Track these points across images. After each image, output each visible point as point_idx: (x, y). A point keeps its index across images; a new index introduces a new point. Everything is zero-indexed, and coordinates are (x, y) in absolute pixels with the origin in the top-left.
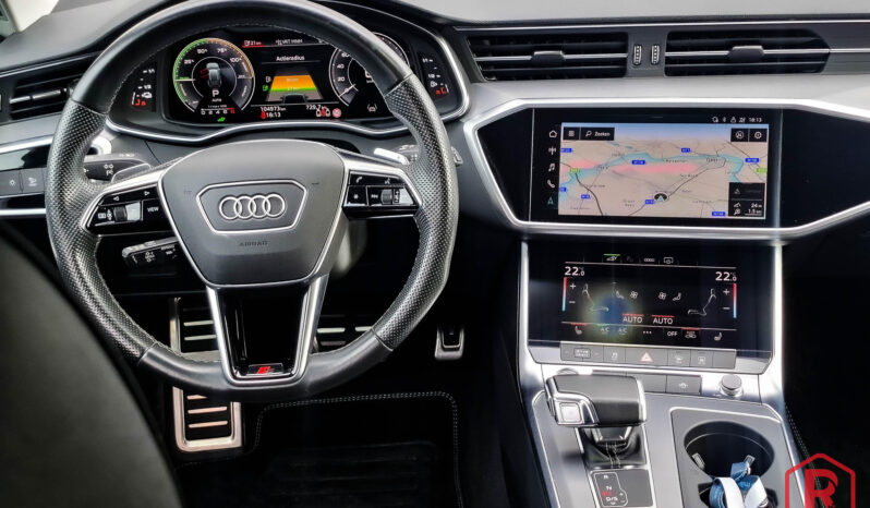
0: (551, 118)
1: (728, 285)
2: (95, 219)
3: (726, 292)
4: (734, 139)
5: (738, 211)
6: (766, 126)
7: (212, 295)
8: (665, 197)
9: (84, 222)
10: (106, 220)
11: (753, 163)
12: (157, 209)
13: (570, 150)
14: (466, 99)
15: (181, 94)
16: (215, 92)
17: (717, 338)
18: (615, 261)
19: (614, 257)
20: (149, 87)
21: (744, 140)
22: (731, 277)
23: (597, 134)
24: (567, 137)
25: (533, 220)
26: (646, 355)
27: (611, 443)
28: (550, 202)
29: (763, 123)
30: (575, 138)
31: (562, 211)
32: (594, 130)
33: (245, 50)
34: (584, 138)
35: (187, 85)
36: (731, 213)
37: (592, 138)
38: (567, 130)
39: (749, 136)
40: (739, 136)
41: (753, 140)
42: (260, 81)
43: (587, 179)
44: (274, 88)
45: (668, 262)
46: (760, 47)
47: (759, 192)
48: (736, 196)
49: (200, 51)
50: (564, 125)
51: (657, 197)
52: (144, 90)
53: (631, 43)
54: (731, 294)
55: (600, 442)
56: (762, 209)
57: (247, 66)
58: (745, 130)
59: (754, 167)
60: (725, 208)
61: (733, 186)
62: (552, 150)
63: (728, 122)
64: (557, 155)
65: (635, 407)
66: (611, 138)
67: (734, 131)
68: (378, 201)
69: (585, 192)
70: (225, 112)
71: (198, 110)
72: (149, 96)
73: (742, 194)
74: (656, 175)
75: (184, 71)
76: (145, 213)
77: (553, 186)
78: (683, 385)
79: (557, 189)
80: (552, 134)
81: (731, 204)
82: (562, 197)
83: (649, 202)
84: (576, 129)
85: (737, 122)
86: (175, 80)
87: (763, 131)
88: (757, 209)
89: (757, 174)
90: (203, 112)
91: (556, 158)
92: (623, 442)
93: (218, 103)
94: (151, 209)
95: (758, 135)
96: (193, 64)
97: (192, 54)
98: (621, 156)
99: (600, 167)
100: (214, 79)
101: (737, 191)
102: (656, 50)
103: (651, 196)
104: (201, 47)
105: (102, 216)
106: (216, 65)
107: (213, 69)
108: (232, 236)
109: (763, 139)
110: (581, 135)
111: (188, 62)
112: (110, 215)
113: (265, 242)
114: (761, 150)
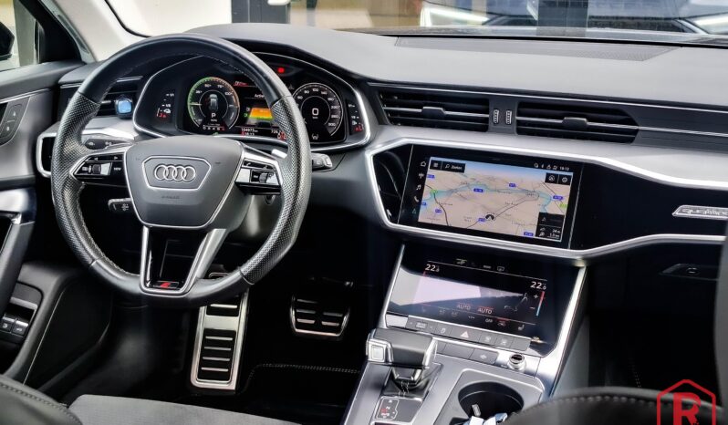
0: (424, 152)
1: (539, 293)
2: (81, 171)
3: (536, 296)
4: (547, 181)
5: (542, 234)
6: (571, 174)
7: (146, 231)
8: (493, 218)
9: (73, 170)
10: (87, 171)
11: (557, 200)
12: (119, 169)
13: (433, 177)
14: (368, 134)
15: (192, 114)
16: (213, 115)
17: (520, 328)
18: (463, 265)
19: (463, 262)
20: (169, 105)
21: (554, 182)
22: (542, 287)
23: (453, 167)
24: (432, 167)
25: (400, 223)
26: (466, 333)
27: (405, 381)
28: (414, 211)
29: (570, 171)
30: (438, 168)
31: (420, 220)
32: (451, 164)
33: (235, 88)
34: (444, 169)
35: (196, 108)
36: (537, 235)
37: (450, 170)
38: (433, 162)
39: (558, 180)
40: (551, 179)
41: (561, 183)
42: (243, 110)
43: (441, 199)
44: (251, 116)
45: (500, 270)
46: (585, 120)
47: (559, 221)
48: (544, 223)
49: (206, 86)
50: (432, 158)
51: (487, 217)
52: (165, 108)
53: (491, 108)
54: (539, 298)
55: (398, 379)
56: (560, 234)
57: (236, 99)
58: (556, 176)
59: (559, 203)
60: (533, 230)
61: (541, 215)
62: (421, 175)
63: (545, 168)
64: (424, 179)
65: (422, 356)
66: (462, 171)
67: (548, 175)
68: (257, 180)
69: (438, 207)
70: (218, 129)
71: (201, 126)
72: (169, 112)
73: (547, 221)
74: (489, 201)
75: (195, 98)
76: (112, 170)
77: (417, 201)
78: (483, 357)
79: (420, 203)
80: (423, 164)
81: (539, 228)
82: (423, 209)
83: (481, 220)
84: (439, 162)
85: (552, 169)
86: (189, 104)
87: (569, 177)
88: (557, 234)
89: (560, 209)
90: (204, 128)
91: (422, 182)
92: (414, 382)
93: (214, 123)
94: (116, 169)
95: (565, 180)
96: (201, 94)
97: (201, 87)
98: (468, 185)
99: (451, 191)
100: (213, 104)
101: (544, 219)
102: (509, 114)
103: (483, 216)
104: (207, 83)
105: (85, 169)
106: (215, 96)
107: (213, 99)
108: (160, 191)
109: (567, 183)
110: (442, 167)
111: (198, 92)
112: (90, 169)
113: (178, 198)
114: (565, 191)
